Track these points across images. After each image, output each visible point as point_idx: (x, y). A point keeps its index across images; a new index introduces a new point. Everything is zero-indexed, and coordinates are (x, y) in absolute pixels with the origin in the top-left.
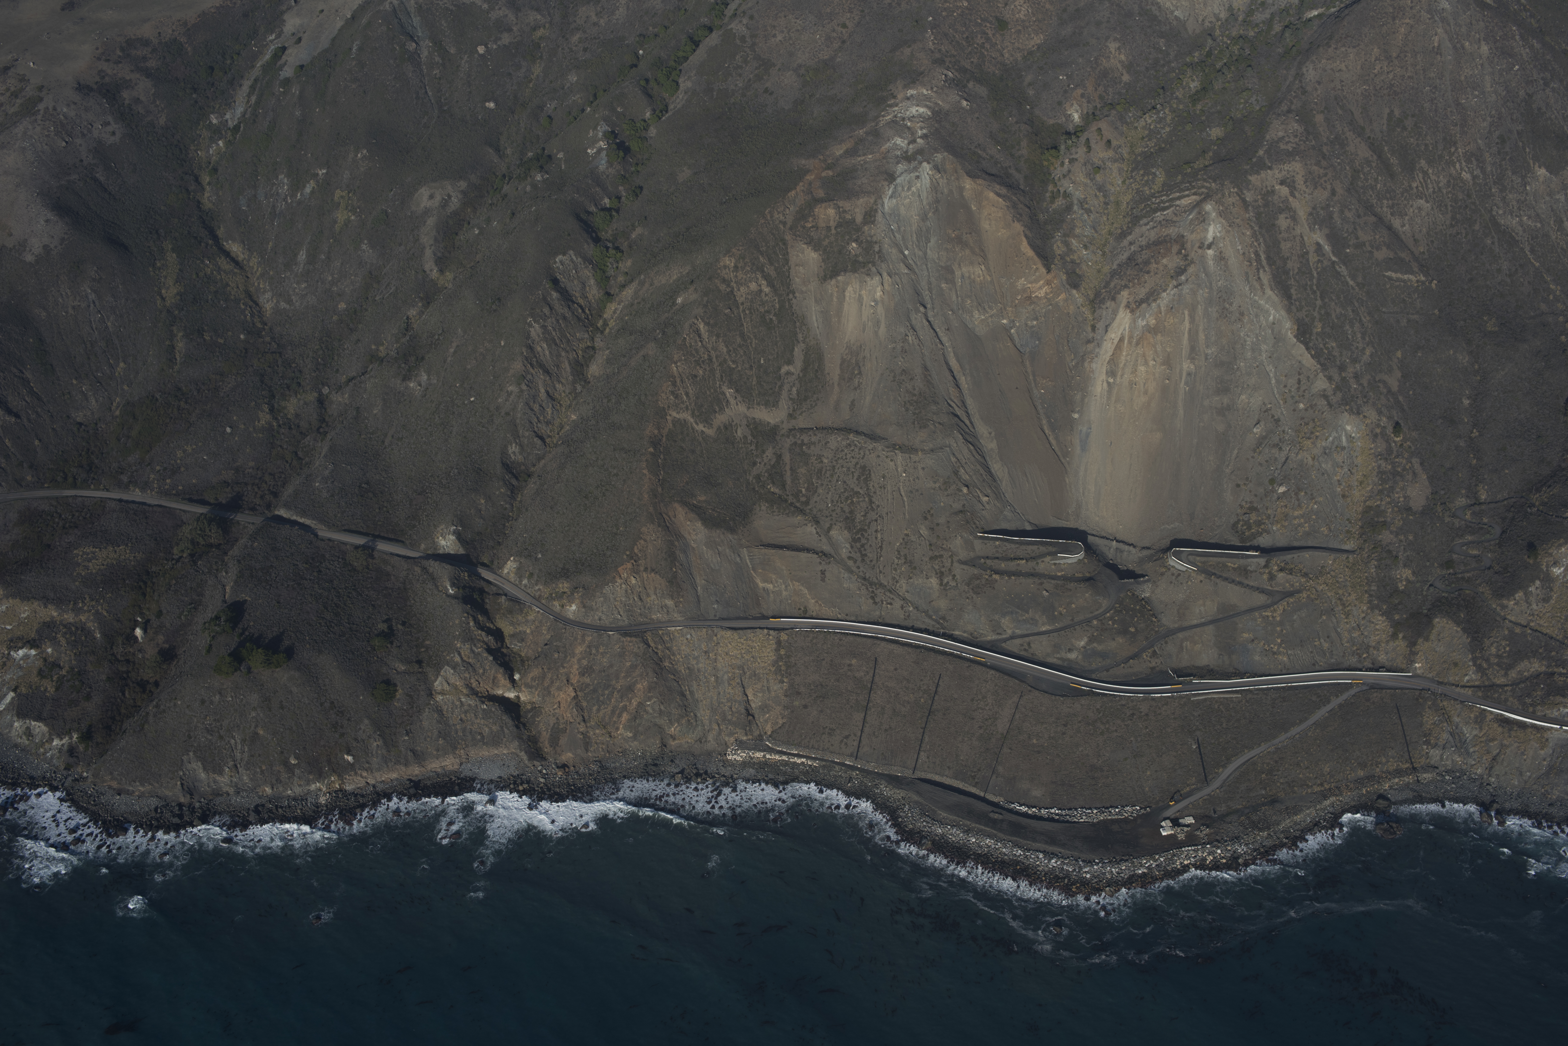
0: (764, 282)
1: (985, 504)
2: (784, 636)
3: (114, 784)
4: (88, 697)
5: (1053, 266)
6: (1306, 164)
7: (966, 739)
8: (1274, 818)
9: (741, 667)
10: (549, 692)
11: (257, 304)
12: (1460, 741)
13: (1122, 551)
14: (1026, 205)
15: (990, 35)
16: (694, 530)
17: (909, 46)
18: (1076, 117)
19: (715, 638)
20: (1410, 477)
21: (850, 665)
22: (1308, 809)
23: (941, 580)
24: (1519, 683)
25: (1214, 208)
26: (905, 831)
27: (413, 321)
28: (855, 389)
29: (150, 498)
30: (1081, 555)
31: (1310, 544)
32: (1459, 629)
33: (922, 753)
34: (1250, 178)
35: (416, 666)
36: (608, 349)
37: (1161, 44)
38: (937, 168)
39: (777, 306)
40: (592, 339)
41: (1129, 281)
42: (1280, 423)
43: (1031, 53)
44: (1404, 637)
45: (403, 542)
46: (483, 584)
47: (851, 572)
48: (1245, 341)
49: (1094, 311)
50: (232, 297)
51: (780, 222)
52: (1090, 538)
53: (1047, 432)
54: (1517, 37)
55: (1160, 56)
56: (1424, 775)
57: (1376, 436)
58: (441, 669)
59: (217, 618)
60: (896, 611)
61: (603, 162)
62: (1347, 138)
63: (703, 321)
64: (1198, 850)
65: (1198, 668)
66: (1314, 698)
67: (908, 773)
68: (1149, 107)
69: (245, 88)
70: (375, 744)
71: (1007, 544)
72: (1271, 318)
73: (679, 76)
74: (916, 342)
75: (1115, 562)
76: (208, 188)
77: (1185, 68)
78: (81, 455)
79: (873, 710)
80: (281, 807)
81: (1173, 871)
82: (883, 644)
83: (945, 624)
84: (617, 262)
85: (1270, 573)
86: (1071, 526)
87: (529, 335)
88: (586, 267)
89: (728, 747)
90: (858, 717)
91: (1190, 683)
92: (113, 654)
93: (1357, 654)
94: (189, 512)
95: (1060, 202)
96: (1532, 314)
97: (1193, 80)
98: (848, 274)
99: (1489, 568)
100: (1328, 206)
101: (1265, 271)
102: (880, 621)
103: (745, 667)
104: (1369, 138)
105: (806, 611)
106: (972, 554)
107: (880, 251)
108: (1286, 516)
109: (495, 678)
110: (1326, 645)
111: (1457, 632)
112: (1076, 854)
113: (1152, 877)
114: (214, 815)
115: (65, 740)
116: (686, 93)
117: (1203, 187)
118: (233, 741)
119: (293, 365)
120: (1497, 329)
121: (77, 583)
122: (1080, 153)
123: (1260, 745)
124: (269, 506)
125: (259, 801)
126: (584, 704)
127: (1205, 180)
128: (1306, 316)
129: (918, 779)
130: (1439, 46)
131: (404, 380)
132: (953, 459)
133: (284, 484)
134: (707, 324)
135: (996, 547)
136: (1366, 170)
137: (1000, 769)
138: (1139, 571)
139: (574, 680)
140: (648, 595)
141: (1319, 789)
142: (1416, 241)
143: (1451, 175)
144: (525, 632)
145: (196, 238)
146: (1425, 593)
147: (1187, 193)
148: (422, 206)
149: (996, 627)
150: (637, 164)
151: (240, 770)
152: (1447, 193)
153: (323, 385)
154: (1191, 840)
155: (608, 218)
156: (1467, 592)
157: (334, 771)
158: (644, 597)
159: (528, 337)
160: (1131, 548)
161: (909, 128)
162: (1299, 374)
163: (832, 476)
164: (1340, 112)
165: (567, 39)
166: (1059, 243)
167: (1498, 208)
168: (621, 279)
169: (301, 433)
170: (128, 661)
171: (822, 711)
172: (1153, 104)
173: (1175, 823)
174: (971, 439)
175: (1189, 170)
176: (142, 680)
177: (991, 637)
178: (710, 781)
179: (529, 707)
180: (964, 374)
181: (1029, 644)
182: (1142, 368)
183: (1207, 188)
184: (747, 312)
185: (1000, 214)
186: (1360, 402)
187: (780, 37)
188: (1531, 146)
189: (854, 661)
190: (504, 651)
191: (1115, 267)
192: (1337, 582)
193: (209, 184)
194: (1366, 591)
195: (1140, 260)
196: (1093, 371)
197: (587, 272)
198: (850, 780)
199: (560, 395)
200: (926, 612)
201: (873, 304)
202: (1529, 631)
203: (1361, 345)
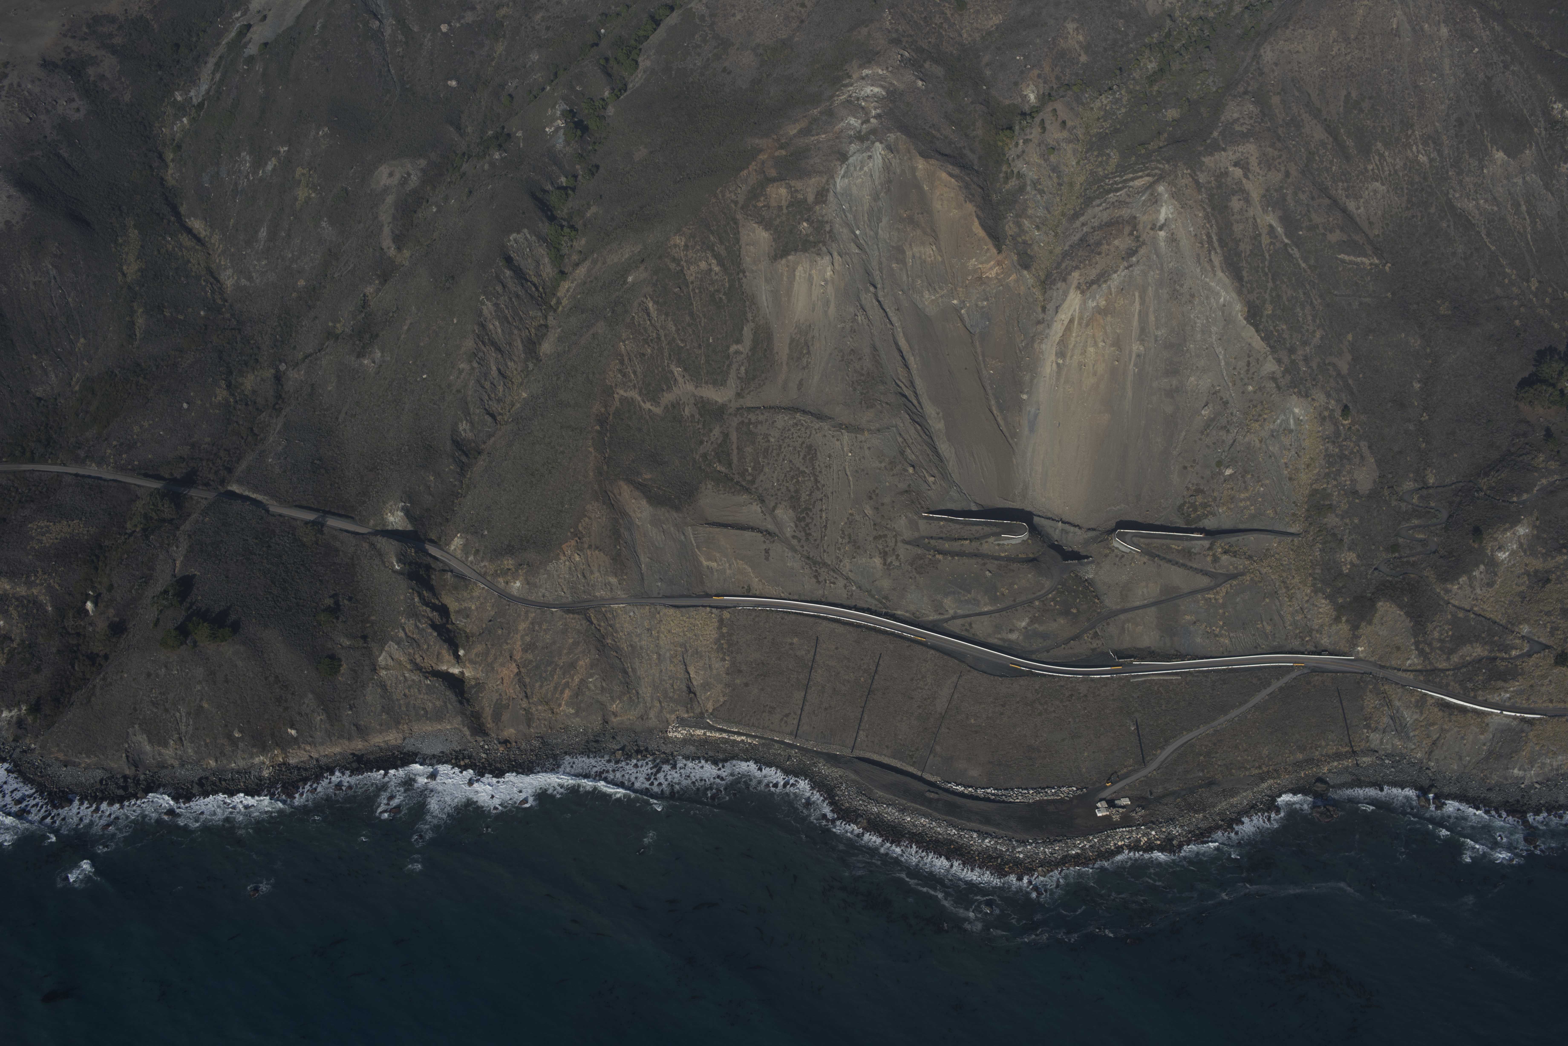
0: (714, 261)
1: (931, 484)
2: (726, 615)
3: (61, 756)
4: (38, 670)
5: (1004, 247)
6: (1260, 146)
7: (905, 718)
8: (1211, 800)
9: (683, 645)
10: (493, 668)
11: (218, 281)
12: (1401, 725)
13: (1067, 533)
14: (979, 186)
15: (949, 15)
16: (639, 508)
17: (866, 26)
18: (1032, 97)
19: (658, 616)
20: (1357, 460)
21: (791, 644)
22: (1245, 791)
23: (885, 560)
24: (1461, 668)
25: (1166, 190)
26: (841, 810)
27: (370, 298)
28: (804, 368)
29: (107, 473)
30: (1025, 536)
31: (1255, 526)
32: (1402, 613)
33: (861, 732)
34: (1203, 159)
35: (361, 641)
36: (560, 327)
37: (1120, 25)
38: (889, 148)
39: (727, 285)
40: (546, 318)
41: (1081, 262)
42: (1229, 405)
43: (989, 33)
44: (1347, 621)
45: (352, 518)
46: (430, 560)
47: (795, 551)
48: (1195, 323)
49: (1045, 292)
50: (193, 274)
51: (732, 201)
52: (1036, 519)
53: (995, 412)
54: (1478, 20)
55: (1119, 36)
56: (1364, 759)
57: (1324, 419)
58: (385, 644)
59: (166, 592)
60: (839, 590)
61: (561, 140)
62: (1302, 120)
63: (652, 299)
64: (1132, 831)
65: (1139, 649)
66: (1255, 681)
67: (847, 752)
68: (1106, 88)
69: (210, 66)
70: (319, 718)
71: (951, 524)
72: (1222, 300)
73: (639, 55)
74: (865, 322)
75: (1060, 543)
76: (171, 165)
77: (1143, 48)
78: (39, 430)
79: (813, 688)
80: (225, 780)
81: (1106, 851)
82: (825, 623)
83: (888, 604)
84: (572, 241)
85: (1214, 555)
86: (1018, 507)
87: (481, 312)
88: (540, 246)
89: (669, 724)
90: (799, 695)
91: (1131, 664)
92: (64, 628)
93: (1300, 637)
94: (143, 487)
95: (1013, 183)
96: (1486, 298)
97: (1151, 61)
98: (798, 253)
99: (1434, 552)
100: (1282, 188)
101: (1216, 253)
102: (823, 600)
103: (688, 645)
104: (1326, 120)
105: (749, 589)
106: (916, 534)
107: (831, 231)
108: (1232, 499)
109: (439, 654)
110: (1268, 628)
111: (1400, 616)
112: (1010, 834)
113: (1085, 858)
114: (159, 786)
115: (14, 712)
116: (644, 72)
117: (1156, 168)
118: (178, 714)
119: (252, 342)
120: (1450, 312)
121: (30, 557)
122: (1034, 133)
123: (1199, 727)
124: (222, 482)
125: (203, 774)
126: (527, 680)
127: (1158, 161)
128: (1258, 298)
129: (857, 758)
130: (1397, 28)
131: (358, 357)
132: (900, 440)
133: (239, 460)
134: (656, 302)
135: (940, 527)
136: (1322, 152)
137: (938, 749)
138: (1083, 552)
139: (518, 656)
140: (592, 573)
141: (1257, 771)
142: (1371, 223)
143: (1407, 158)
144: (470, 608)
145: (158, 214)
146: (1369, 577)
147: (1140, 174)
148: (382, 183)
149: (938, 607)
150: (595, 143)
151: (185, 743)
152: (1404, 176)
153: (280, 361)
154: (1126, 821)
155: (564, 196)
156: (1412, 576)
157: (277, 745)
158: (588, 574)
159: (480, 314)
160: (1077, 529)
161: (863, 108)
162: (1249, 356)
163: (778, 455)
164: (1297, 94)
165: (530, 18)
166: (1011, 224)
167: (1454, 191)
168: (575, 257)
169: (257, 409)
170: (78, 634)
171: (762, 689)
172: (1110, 84)
173: (1111, 804)
174: (918, 419)
175: (1143, 151)
176: (92, 653)
177: (933, 617)
178: (651, 758)
179: (473, 682)
180: (913, 355)
181: (970, 624)
182: (1091, 350)
183: (1160, 169)
184: (697, 291)
185: (952, 195)
186: (1308, 385)
187: (739, 17)
188: (1489, 129)
189: (795, 640)
190: (450, 626)
191: (1067, 248)
192: (1282, 565)
193: (173, 160)
194: (1310, 574)
195: (1092, 241)
196: (1042, 353)
197: (541, 251)
198: (789, 758)
199: (512, 373)
200: (869, 592)
201: (823, 283)
202: (1472, 616)
203: (1311, 328)
